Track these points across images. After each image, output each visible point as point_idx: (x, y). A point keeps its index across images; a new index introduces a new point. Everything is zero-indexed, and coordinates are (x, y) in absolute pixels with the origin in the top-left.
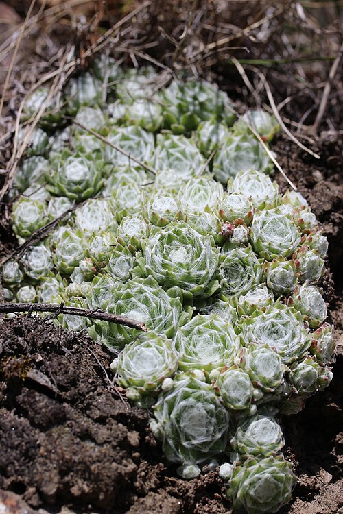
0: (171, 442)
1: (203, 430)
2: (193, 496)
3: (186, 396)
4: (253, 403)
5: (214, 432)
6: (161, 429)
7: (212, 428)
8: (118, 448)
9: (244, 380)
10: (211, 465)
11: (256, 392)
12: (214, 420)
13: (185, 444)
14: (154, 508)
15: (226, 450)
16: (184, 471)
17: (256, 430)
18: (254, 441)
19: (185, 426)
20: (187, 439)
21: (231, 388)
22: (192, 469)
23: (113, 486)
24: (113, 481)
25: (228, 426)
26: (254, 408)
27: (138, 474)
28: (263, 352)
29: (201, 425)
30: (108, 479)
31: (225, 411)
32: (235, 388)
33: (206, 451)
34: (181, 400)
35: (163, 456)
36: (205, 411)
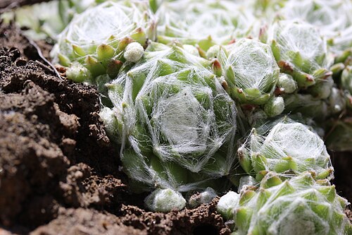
0: (134, 143)
1: (191, 130)
2: (168, 228)
3: (163, 71)
4: (278, 93)
5: (211, 134)
6: (119, 118)
7: (206, 128)
8: (35, 116)
9: (263, 51)
10: (204, 194)
11: (284, 77)
12: (210, 114)
13: (159, 149)
14: (92, 224)
15: (232, 171)
16: (157, 197)
17: (282, 134)
18: (279, 149)
19: (160, 118)
20: (163, 141)
21: (241, 62)
22: (170, 194)
23: (16, 166)
24: (18, 158)
25: (235, 126)
26: (279, 101)
27: (70, 173)
28: (297, 23)
29: (188, 121)
30: (8, 153)
31: (229, 99)
32: (247, 63)
33: (195, 169)
34: (154, 77)
35: (121, 168)
36: (195, 99)
